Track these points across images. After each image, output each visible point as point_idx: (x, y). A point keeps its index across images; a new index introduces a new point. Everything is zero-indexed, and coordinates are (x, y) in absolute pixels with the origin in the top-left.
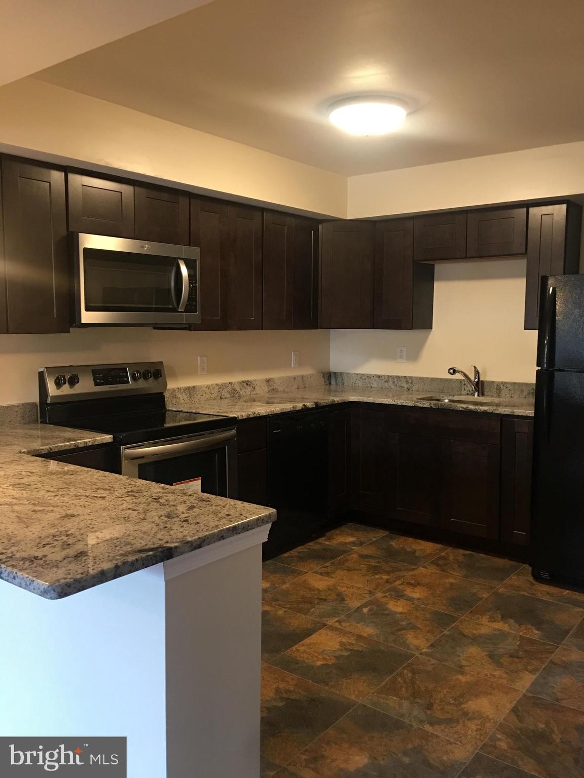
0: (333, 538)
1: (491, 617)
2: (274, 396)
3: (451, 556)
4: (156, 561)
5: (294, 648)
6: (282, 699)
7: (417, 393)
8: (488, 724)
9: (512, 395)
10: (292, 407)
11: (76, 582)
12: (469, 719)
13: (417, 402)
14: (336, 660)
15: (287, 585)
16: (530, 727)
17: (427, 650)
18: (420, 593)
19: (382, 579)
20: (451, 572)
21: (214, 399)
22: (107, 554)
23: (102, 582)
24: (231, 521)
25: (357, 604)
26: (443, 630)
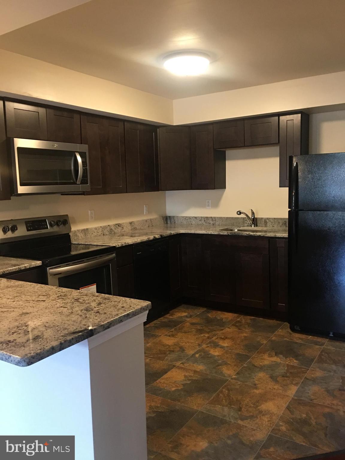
0: (174, 314)
1: (269, 354)
2: (134, 232)
3: (243, 320)
4: (84, 338)
5: (158, 381)
6: (154, 412)
7: (219, 226)
8: (274, 417)
9: (274, 226)
10: (147, 238)
11: (38, 355)
12: (263, 415)
13: (220, 232)
14: (183, 386)
15: (150, 344)
16: (298, 417)
17: (235, 377)
18: (228, 343)
19: (205, 336)
20: (244, 330)
21: (99, 236)
22: (54, 336)
23: (53, 354)
24: (125, 311)
25: (192, 352)
26: (243, 364)
